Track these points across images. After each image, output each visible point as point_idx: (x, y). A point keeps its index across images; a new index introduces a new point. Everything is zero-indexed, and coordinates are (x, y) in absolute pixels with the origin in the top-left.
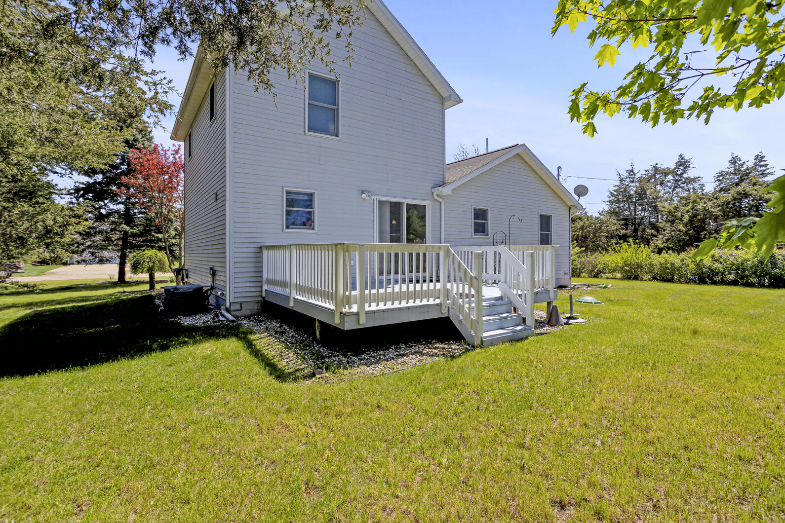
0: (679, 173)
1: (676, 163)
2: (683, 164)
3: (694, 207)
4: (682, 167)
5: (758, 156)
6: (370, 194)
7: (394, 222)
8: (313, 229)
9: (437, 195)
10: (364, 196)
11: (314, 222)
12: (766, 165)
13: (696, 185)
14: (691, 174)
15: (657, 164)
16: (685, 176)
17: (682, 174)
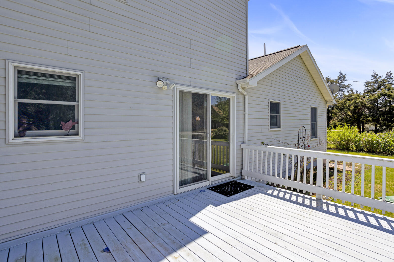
0: (339, 82)
1: (338, 77)
2: (342, 77)
3: (355, 101)
4: (341, 79)
5: (388, 73)
6: (168, 82)
7: (198, 118)
8: (77, 134)
9: (243, 88)
10: (160, 84)
11: (78, 123)
12: (392, 79)
13: (349, 89)
14: (346, 83)
15: (328, 77)
16: (343, 84)
17: (341, 83)
